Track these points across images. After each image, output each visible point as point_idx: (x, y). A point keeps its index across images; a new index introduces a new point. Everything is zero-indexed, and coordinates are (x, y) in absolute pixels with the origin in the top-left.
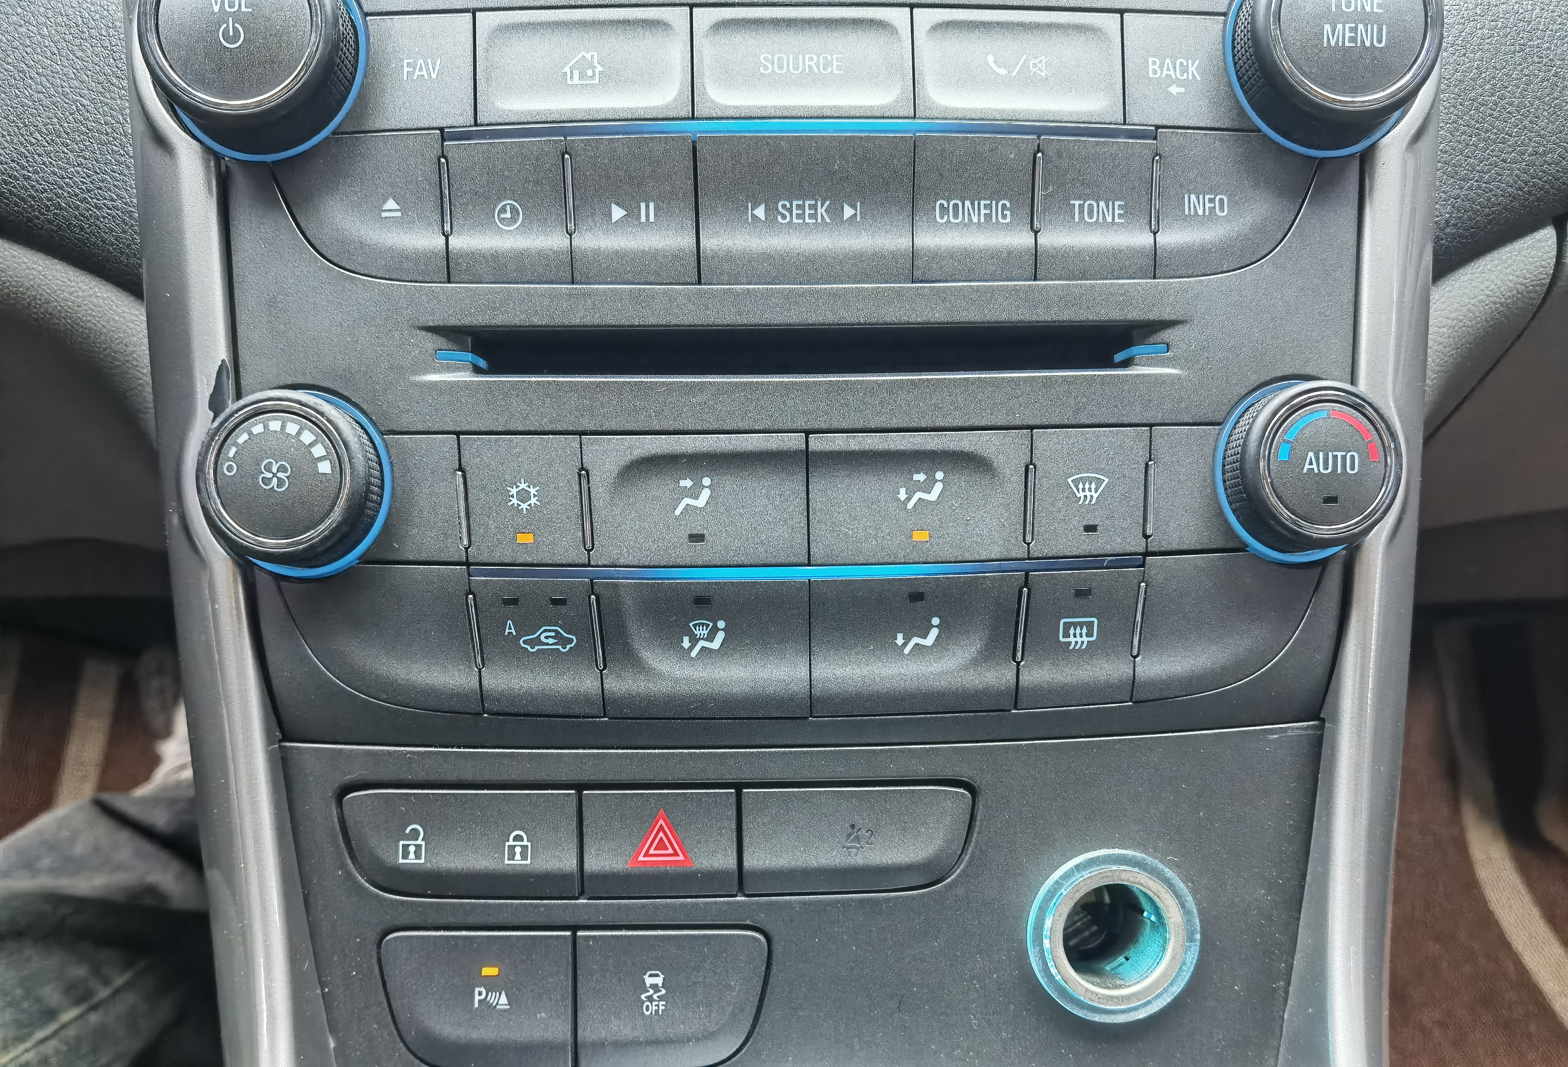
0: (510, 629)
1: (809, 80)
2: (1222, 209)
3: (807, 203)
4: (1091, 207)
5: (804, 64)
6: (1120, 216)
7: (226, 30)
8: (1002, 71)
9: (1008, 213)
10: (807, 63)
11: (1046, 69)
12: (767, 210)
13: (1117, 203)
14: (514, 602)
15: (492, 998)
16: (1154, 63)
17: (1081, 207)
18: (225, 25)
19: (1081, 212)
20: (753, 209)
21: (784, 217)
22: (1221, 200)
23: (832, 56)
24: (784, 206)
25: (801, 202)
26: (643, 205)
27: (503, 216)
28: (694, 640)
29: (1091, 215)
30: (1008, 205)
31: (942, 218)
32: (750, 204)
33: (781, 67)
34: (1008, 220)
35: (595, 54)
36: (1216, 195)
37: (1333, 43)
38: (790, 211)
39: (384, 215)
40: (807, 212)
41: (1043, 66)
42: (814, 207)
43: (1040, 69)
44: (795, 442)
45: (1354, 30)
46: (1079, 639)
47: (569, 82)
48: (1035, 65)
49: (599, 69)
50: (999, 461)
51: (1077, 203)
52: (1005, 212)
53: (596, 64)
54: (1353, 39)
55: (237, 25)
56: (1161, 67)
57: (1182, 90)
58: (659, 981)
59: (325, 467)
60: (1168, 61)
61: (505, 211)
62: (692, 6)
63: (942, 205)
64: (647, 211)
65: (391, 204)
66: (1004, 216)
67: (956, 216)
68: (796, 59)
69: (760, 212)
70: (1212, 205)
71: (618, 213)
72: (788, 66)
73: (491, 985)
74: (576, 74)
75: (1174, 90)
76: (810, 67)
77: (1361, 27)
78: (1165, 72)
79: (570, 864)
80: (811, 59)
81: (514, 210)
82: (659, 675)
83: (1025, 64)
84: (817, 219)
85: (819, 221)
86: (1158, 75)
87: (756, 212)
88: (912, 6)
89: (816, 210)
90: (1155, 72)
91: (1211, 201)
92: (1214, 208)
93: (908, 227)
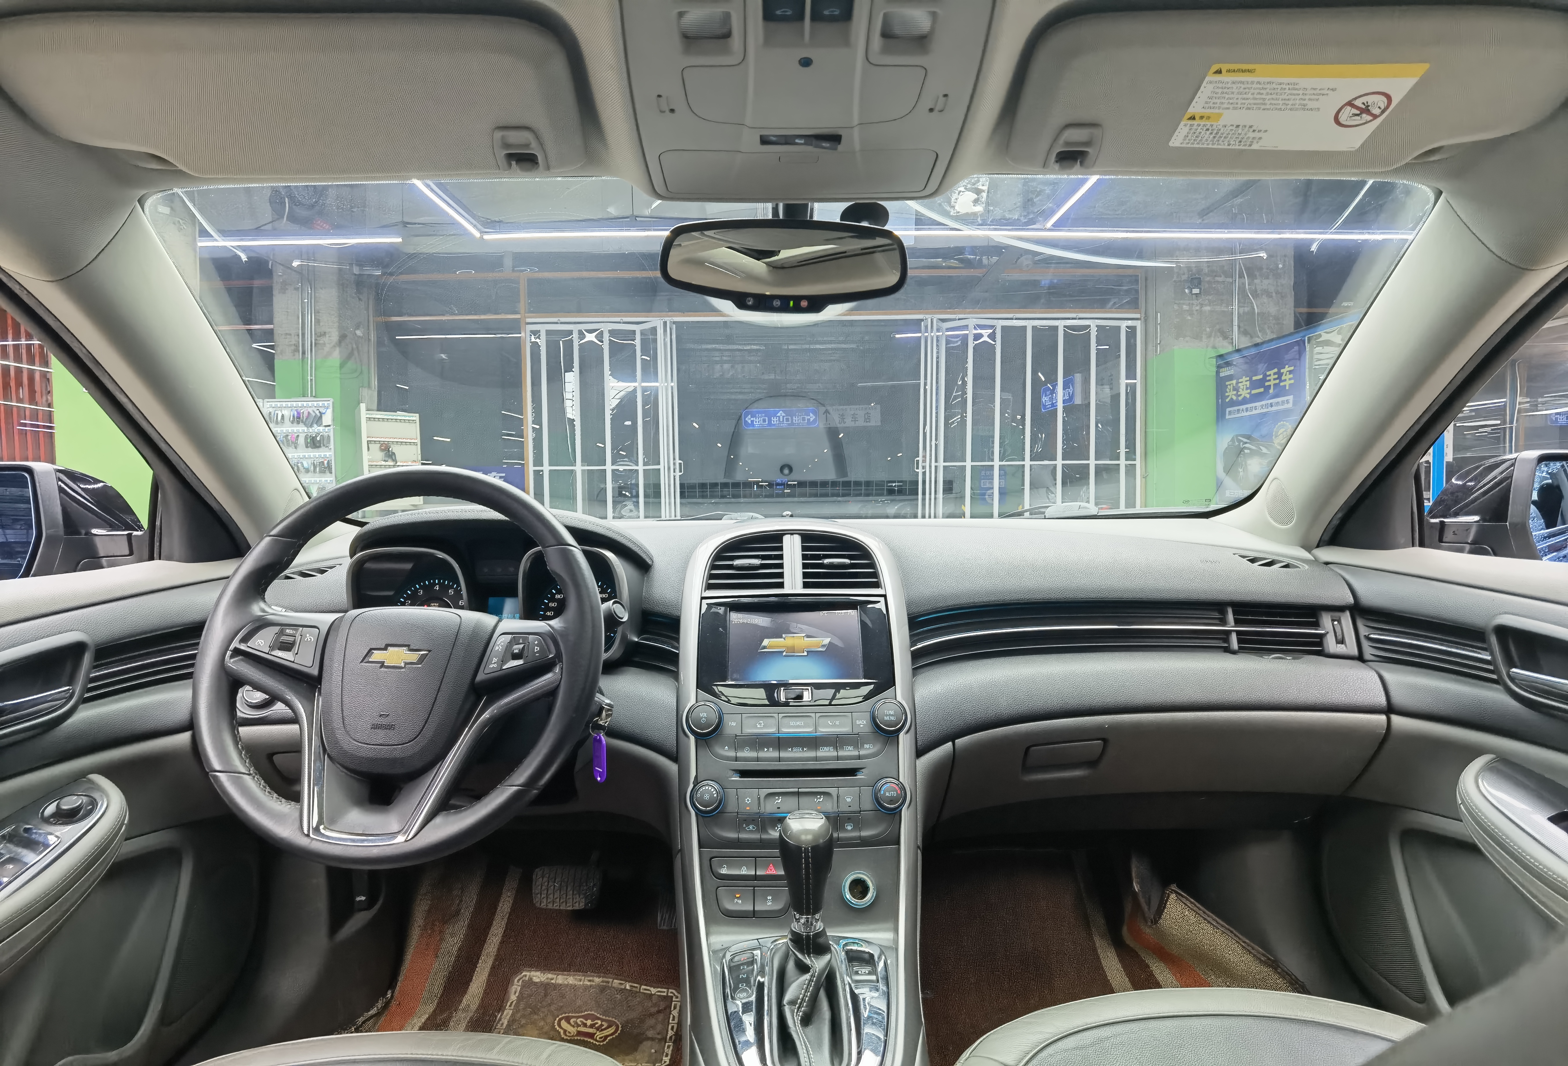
0: (744, 826)
1: (798, 727)
2: (871, 747)
4: (847, 748)
6: (852, 749)
10: (798, 724)
13: (852, 747)
14: (745, 820)
15: (738, 901)
18: (700, 721)
19: (845, 749)
23: (801, 722)
24: (794, 749)
27: (746, 750)
28: (778, 828)
30: (832, 748)
31: (821, 750)
32: (788, 748)
33: (793, 724)
35: (762, 722)
36: (869, 745)
39: (725, 750)
44: (796, 790)
46: (849, 828)
47: (758, 727)
49: (762, 725)
50: (833, 794)
51: (845, 747)
54: (891, 720)
58: (770, 898)
59: (715, 795)
60: (860, 721)
62: (778, 714)
63: (821, 748)
64: (771, 749)
66: (832, 750)
69: (790, 749)
70: (869, 747)
71: (766, 750)
72: (795, 724)
73: (738, 898)
74: (759, 725)
75: (861, 726)
77: (893, 718)
79: (753, 873)
81: (748, 749)
82: (770, 834)
88: (816, 713)
90: (858, 724)
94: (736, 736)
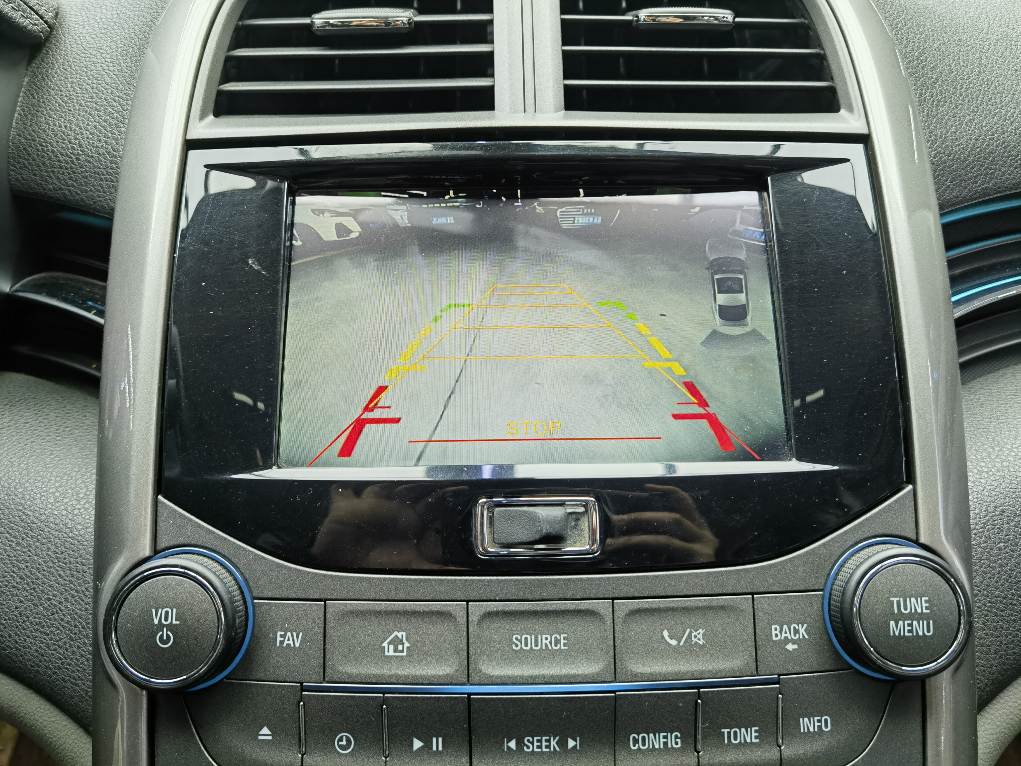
1: (545, 655)
2: (826, 726)
3: (544, 738)
4: (735, 733)
5: (542, 643)
6: (756, 738)
7: (162, 636)
8: (674, 642)
9: (679, 740)
10: (544, 641)
11: (703, 639)
12: (517, 743)
13: (753, 729)
16: (776, 629)
17: (729, 733)
18: (161, 633)
19: (729, 737)
20: (508, 742)
21: (528, 748)
22: (826, 721)
23: (560, 636)
24: (528, 741)
25: (539, 738)
26: (434, 740)
27: (340, 743)
29: (736, 739)
30: (679, 735)
31: (634, 746)
32: (505, 740)
33: (526, 645)
34: (679, 745)
35: (404, 634)
36: (822, 717)
37: (897, 634)
38: (532, 743)
39: (260, 737)
40: (544, 744)
41: (700, 636)
42: (548, 741)
43: (699, 639)
45: (911, 625)
47: (387, 654)
48: (695, 637)
49: (407, 645)
51: (726, 731)
52: (677, 740)
53: (404, 641)
54: (909, 631)
55: (169, 633)
56: (781, 632)
57: (796, 647)
60: (785, 627)
61: (342, 741)
62: (468, 601)
63: (634, 737)
64: (439, 746)
65: (265, 730)
66: (677, 743)
67: (644, 745)
68: (536, 638)
69: (513, 744)
70: (819, 724)
71: (417, 744)
72: (531, 644)
74: (392, 647)
75: (790, 647)
76: (546, 644)
77: (915, 623)
78: (784, 635)
80: (546, 639)
81: (348, 740)
83: (690, 636)
84: (550, 749)
85: (552, 749)
86: (778, 638)
87: (510, 744)
88: (613, 599)
89: (550, 743)
90: (777, 636)
91: (819, 721)
92: (821, 726)
93: (612, 752)
94: (303, 689)
